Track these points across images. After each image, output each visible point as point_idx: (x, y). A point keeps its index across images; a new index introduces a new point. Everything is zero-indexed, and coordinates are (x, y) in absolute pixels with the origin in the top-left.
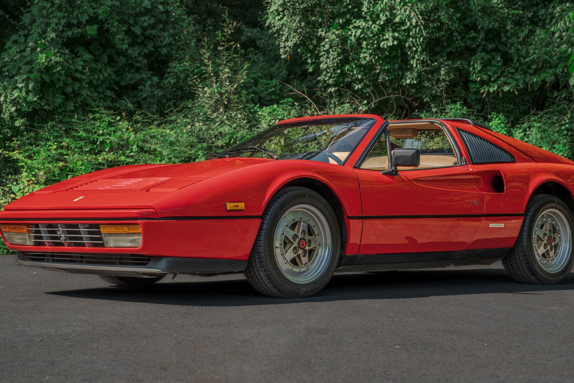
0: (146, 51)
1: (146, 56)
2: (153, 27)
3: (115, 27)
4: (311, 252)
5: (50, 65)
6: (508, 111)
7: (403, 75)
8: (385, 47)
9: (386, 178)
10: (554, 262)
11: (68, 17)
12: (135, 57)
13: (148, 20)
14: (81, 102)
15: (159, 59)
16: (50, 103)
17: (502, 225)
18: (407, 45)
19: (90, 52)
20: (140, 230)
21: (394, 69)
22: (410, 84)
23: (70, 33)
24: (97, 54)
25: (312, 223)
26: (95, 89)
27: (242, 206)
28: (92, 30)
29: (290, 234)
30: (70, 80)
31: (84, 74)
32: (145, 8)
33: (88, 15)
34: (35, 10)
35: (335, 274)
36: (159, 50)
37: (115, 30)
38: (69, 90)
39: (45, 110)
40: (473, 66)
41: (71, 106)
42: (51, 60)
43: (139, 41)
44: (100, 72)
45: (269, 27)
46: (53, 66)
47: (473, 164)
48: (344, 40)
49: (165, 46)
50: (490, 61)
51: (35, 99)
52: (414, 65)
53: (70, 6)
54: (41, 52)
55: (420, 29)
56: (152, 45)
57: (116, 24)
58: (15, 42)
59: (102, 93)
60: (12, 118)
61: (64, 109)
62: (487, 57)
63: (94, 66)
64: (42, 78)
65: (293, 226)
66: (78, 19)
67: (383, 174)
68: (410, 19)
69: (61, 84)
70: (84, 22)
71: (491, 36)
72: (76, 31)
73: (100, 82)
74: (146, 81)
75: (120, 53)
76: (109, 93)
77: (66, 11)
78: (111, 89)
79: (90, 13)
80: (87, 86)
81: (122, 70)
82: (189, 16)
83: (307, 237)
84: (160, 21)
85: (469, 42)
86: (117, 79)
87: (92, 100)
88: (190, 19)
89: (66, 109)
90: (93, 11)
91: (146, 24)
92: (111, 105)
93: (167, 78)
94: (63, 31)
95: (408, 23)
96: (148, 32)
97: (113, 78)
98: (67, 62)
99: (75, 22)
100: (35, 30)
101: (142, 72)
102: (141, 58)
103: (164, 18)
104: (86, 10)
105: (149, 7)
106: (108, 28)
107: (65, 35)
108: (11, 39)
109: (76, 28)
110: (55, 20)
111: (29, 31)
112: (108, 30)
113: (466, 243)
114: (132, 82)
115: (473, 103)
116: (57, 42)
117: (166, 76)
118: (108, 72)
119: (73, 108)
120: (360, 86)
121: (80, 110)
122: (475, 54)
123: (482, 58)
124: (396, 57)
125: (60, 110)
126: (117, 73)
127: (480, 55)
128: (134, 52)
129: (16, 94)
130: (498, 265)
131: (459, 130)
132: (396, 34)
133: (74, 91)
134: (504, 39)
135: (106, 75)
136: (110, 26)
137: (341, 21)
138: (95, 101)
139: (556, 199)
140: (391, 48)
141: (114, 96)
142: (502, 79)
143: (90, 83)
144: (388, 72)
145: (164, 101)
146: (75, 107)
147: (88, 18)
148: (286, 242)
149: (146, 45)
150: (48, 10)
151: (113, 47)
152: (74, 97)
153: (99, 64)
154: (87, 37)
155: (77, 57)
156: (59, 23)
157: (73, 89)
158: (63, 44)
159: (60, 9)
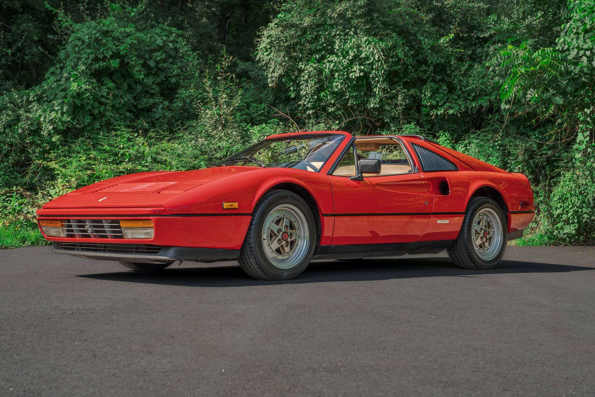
0: (159, 80)
1: (158, 84)
2: (164, 61)
3: (133, 61)
4: (292, 243)
5: (81, 92)
6: (452, 130)
7: (368, 100)
8: (354, 77)
9: (354, 183)
10: (488, 251)
11: (96, 53)
12: (150, 85)
13: (161, 55)
14: (106, 121)
15: (169, 87)
16: (80, 122)
17: (447, 222)
18: (371, 76)
19: (113, 81)
20: (153, 225)
21: (360, 96)
22: (373, 108)
23: (97, 66)
24: (119, 83)
25: (293, 220)
26: (117, 111)
27: (236, 205)
28: (115, 64)
29: (275, 228)
30: (97, 104)
31: (108, 99)
32: (158, 45)
33: (112, 51)
34: (69, 48)
35: (312, 261)
36: (169, 79)
37: (133, 63)
38: (96, 112)
39: (77, 128)
40: (425, 93)
41: (97, 125)
42: (82, 88)
43: (153, 72)
44: (121, 97)
45: (259, 61)
46: (83, 93)
47: (424, 172)
48: (320, 72)
49: (174, 76)
50: (438, 90)
51: (69, 119)
52: (377, 93)
53: (98, 44)
54: (74, 81)
55: (382, 63)
56: (164, 75)
57: (134, 58)
58: (53, 73)
59: (123, 114)
60: (50, 134)
61: (91, 128)
62: (435, 86)
63: (117, 92)
64: (74, 102)
65: (278, 222)
66: (103, 54)
67: (351, 179)
68: (373, 55)
69: (89, 107)
70: (109, 57)
71: (438, 70)
72: (102, 64)
73: (121, 106)
74: (159, 105)
75: (137, 82)
76: (128, 114)
77: (94, 48)
78: (130, 111)
79: (113, 49)
80: (111, 109)
81: (139, 96)
82: (194, 52)
83: (289, 231)
84: (170, 56)
85: (421, 74)
86: (135, 103)
87: (115, 120)
88: (195, 54)
89: (93, 128)
90: (115, 48)
91: (158, 59)
92: (130, 124)
93: (175, 102)
94: (91, 64)
95: (372, 59)
96: (161, 65)
97: (132, 102)
98: (94, 89)
99: (101, 57)
100: (69, 64)
101: (155, 97)
102: (155, 86)
103: (173, 53)
104: (110, 47)
105: (161, 44)
106: (128, 61)
107: (93, 67)
108: (49, 71)
109: (102, 61)
110: (85, 56)
111: (64, 64)
112: (128, 63)
113: (418, 236)
114: (147, 106)
115: (424, 124)
116: (87, 73)
117: (175, 100)
118: (128, 98)
119: (99, 127)
120: (333, 109)
121: (105, 129)
122: (426, 84)
123: (432, 87)
124: (362, 85)
125: (88, 128)
126: (135, 98)
127: (429, 85)
128: (149, 81)
129: (53, 115)
130: (444, 254)
131: (413, 144)
132: (362, 67)
133: (100, 113)
134: (449, 72)
135: (126, 100)
136: (129, 60)
137: (317, 56)
138: (117, 121)
139: (491, 201)
140: (359, 78)
141: (133, 117)
142: (448, 104)
143: (113, 106)
144: (355, 97)
145: (173, 121)
146: (101, 125)
147: (112, 54)
148: (272, 235)
149: (158, 76)
150: (80, 47)
151: (132, 77)
152: (100, 117)
153: (121, 91)
154: (110, 69)
155: (102, 85)
156: (89, 58)
157: (99, 111)
158: (92, 75)
159: (89, 46)
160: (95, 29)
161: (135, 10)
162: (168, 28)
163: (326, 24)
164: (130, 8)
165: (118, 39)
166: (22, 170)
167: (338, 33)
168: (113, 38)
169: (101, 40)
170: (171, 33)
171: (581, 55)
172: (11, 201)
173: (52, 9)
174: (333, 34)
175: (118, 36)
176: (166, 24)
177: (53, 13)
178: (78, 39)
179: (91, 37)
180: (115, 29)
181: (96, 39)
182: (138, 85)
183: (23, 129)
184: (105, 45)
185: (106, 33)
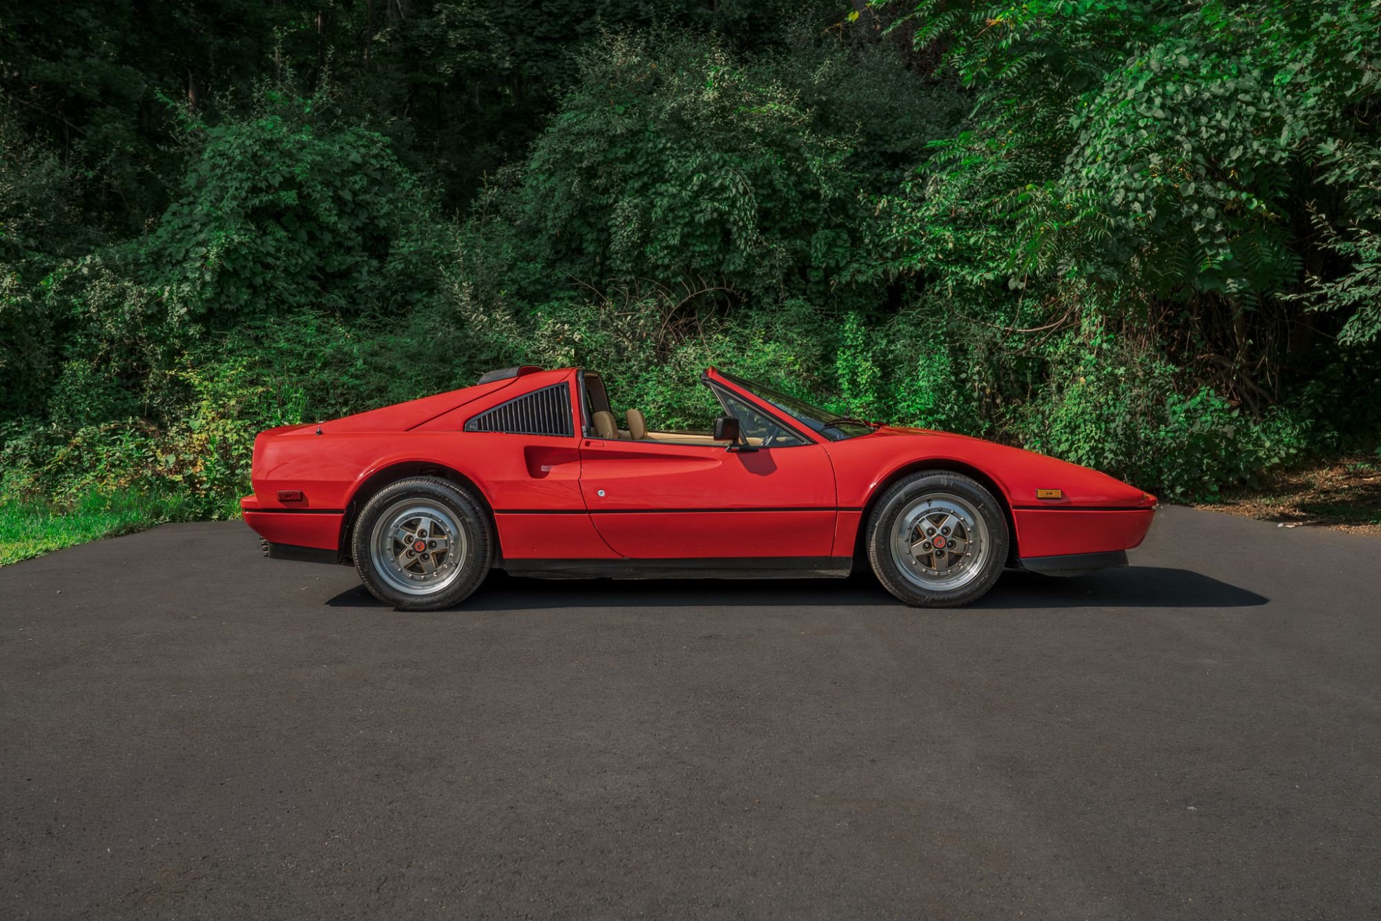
0: (358, 223)
1: (358, 230)
2: (366, 191)
3: (318, 192)
5: (232, 248)
6: (858, 307)
7: (725, 259)
8: (702, 221)
11: (254, 179)
12: (345, 233)
13: (361, 180)
14: (275, 298)
15: (375, 234)
16: (232, 300)
18: (732, 219)
19: (286, 229)
21: (711, 252)
22: (734, 272)
23: (256, 202)
24: (293, 229)
26: (292, 279)
28: (288, 198)
30: (259, 268)
31: (277, 258)
32: (353, 163)
33: (282, 176)
34: (204, 168)
36: (376, 222)
37: (318, 196)
38: (258, 281)
39: (226, 310)
40: (815, 247)
41: (261, 304)
42: (233, 240)
43: (349, 210)
44: (298, 254)
46: (236, 248)
48: (646, 212)
49: (382, 217)
50: (836, 241)
51: (213, 295)
52: (742, 247)
53: (256, 163)
55: (750, 198)
56: (366, 215)
57: (319, 187)
58: (176, 214)
59: (302, 284)
60: (183, 323)
61: (251, 309)
62: (830, 234)
63: (291, 246)
64: (222, 266)
66: (267, 181)
68: (735, 184)
69: (247, 274)
70: (277, 185)
72: (265, 198)
73: (299, 269)
74: (362, 267)
75: (324, 227)
76: (311, 284)
77: (251, 171)
78: (313, 278)
79: (283, 173)
80: (283, 275)
81: (327, 251)
82: (412, 174)
84: (374, 182)
85: (808, 215)
86: (321, 264)
87: (290, 294)
88: (414, 178)
89: (255, 309)
90: (288, 169)
91: (357, 187)
92: (314, 301)
93: (391, 262)
94: (246, 198)
95: (734, 190)
96: (361, 198)
97: (316, 262)
98: (254, 242)
99: (263, 185)
100: (206, 197)
101: (354, 253)
102: (354, 235)
103: (378, 175)
104: (278, 169)
105: (359, 160)
106: (309, 193)
107: (250, 203)
108: (169, 209)
109: (264, 194)
110: (236, 184)
111: (195, 198)
112: (309, 195)
114: (343, 267)
115: (814, 296)
116: (238, 213)
117: (389, 258)
118: (309, 255)
119: (265, 307)
121: (274, 310)
122: (815, 232)
123: (826, 237)
124: (714, 234)
125: (246, 310)
126: (320, 255)
127: (822, 232)
128: (343, 226)
129: (186, 288)
132: (716, 204)
133: (264, 284)
134: (852, 212)
135: (307, 258)
136: (310, 190)
137: (636, 185)
138: (295, 296)
140: (710, 223)
141: (319, 288)
142: (856, 265)
143: (286, 270)
145: (389, 293)
146: (267, 304)
147: (282, 179)
149: (357, 216)
150: (224, 169)
151: (315, 219)
152: (265, 291)
153: (296, 243)
154: (278, 205)
155: (265, 234)
156: (241, 188)
157: (264, 280)
158: (247, 216)
159: (240, 167)
160: (249, 137)
161: (310, 102)
162: (367, 133)
163: (647, 130)
164: (301, 100)
165: (290, 154)
166: (130, 384)
167: (669, 145)
168: (281, 152)
169: (261, 156)
170: (374, 142)
171: (1130, 199)
172: (121, 441)
173: (166, 100)
174: (661, 146)
175: (289, 150)
176: (362, 125)
177: (169, 107)
178: (220, 155)
179: (246, 152)
180: (284, 137)
181: (254, 155)
182: (325, 233)
183: (131, 314)
184: (268, 165)
185: (269, 144)
